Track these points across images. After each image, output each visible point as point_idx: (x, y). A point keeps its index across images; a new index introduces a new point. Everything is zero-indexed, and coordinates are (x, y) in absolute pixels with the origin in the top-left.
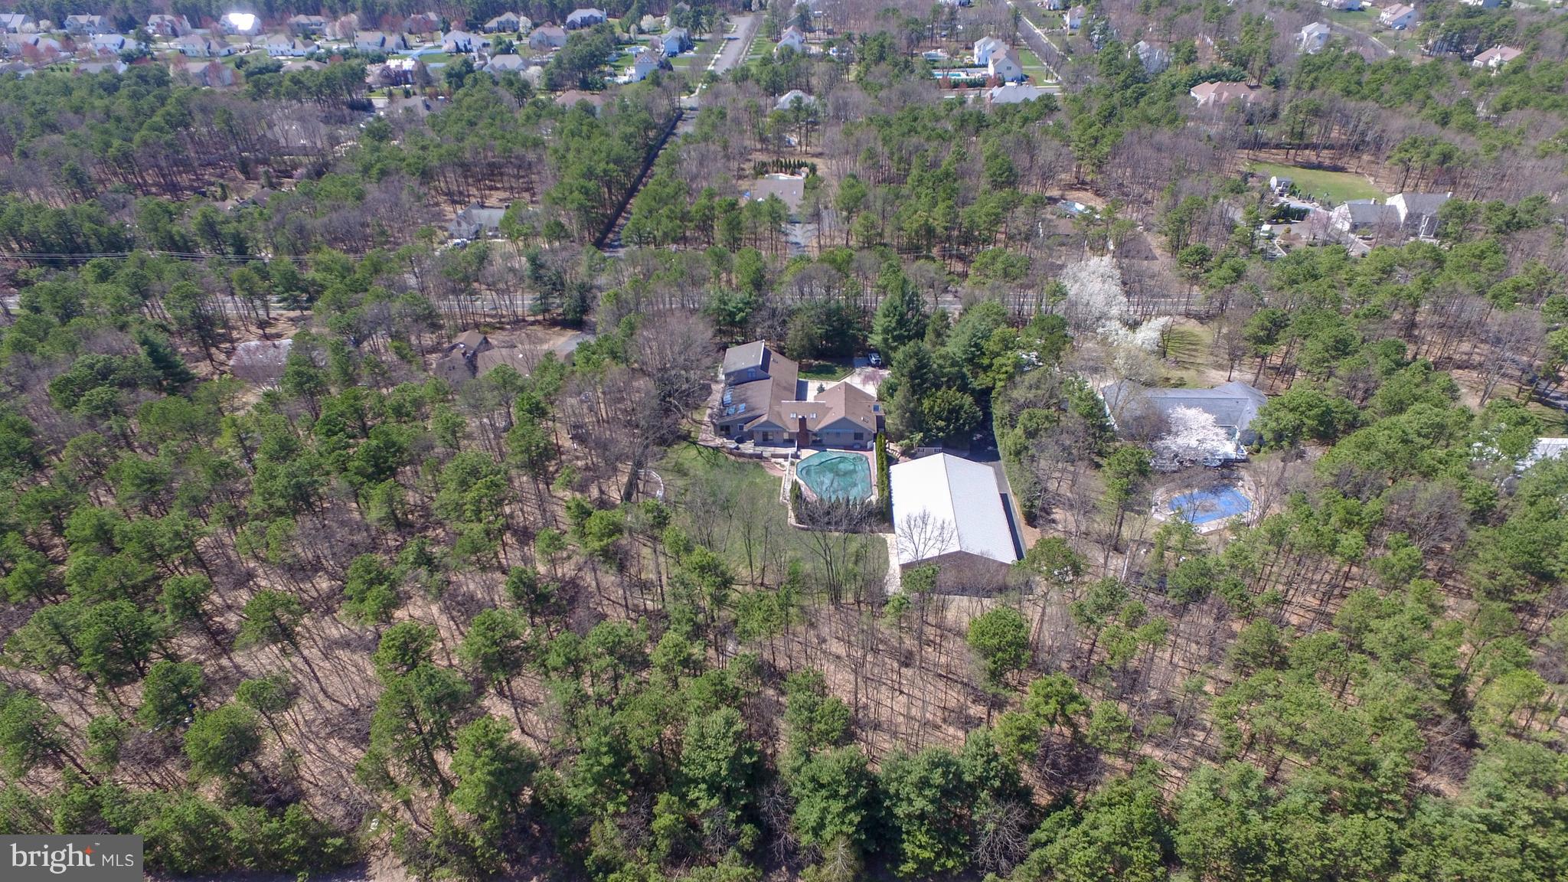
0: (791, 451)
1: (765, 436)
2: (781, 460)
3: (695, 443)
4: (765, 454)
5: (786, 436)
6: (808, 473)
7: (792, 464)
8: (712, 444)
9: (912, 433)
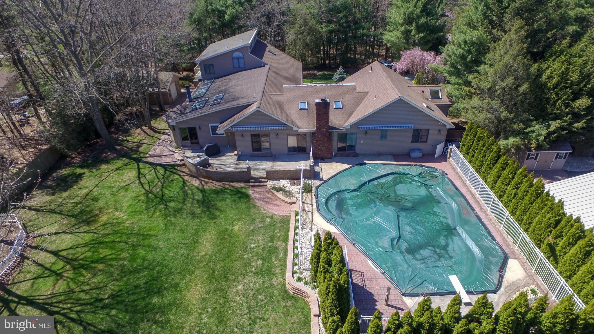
0: (303, 165)
1: (256, 138)
2: (285, 183)
3: (138, 161)
4: (254, 173)
5: (292, 142)
6: (341, 205)
7: (307, 189)
8: (166, 161)
9: (527, 123)
